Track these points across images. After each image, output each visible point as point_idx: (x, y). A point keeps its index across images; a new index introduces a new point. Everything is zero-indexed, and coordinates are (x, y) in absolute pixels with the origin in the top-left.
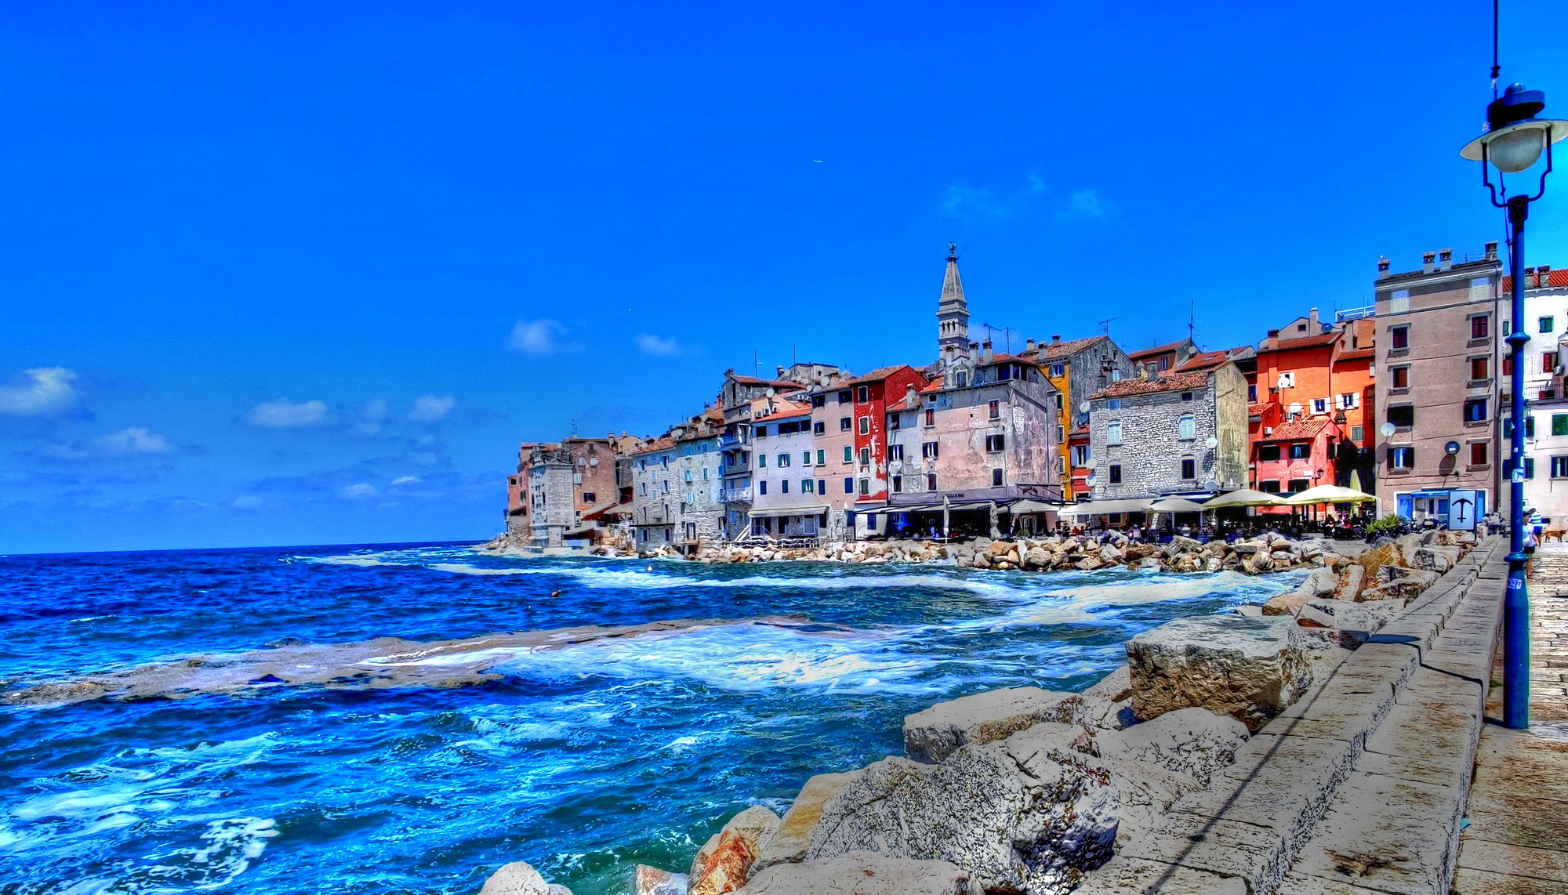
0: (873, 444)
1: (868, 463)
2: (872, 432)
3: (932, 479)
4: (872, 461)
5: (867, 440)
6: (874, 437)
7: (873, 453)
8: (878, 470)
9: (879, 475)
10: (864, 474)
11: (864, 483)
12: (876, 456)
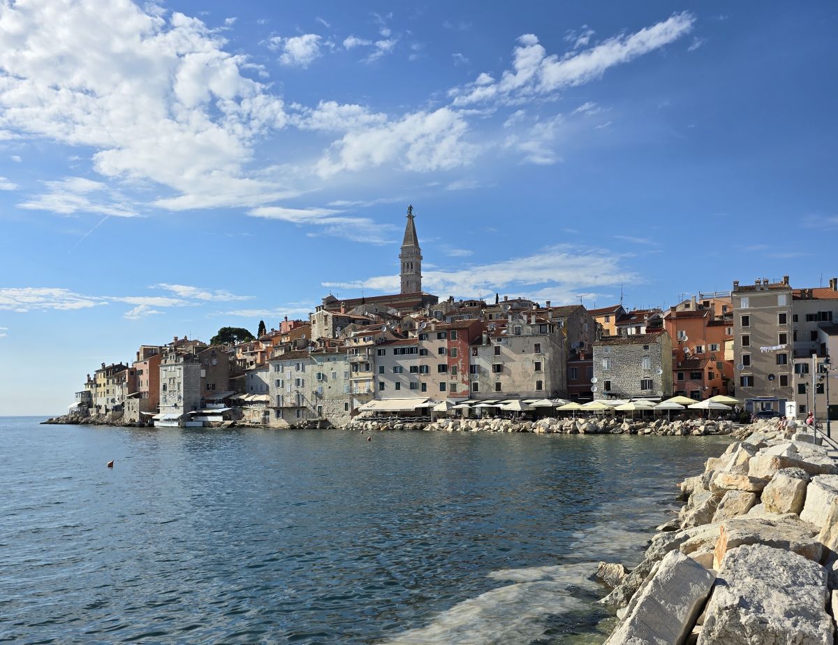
0: (460, 364)
1: (456, 374)
2: (460, 357)
3: (498, 386)
4: (459, 374)
5: (456, 361)
6: (461, 360)
7: (460, 368)
8: (463, 379)
9: (463, 381)
10: (454, 381)
11: (454, 386)
12: (462, 370)
